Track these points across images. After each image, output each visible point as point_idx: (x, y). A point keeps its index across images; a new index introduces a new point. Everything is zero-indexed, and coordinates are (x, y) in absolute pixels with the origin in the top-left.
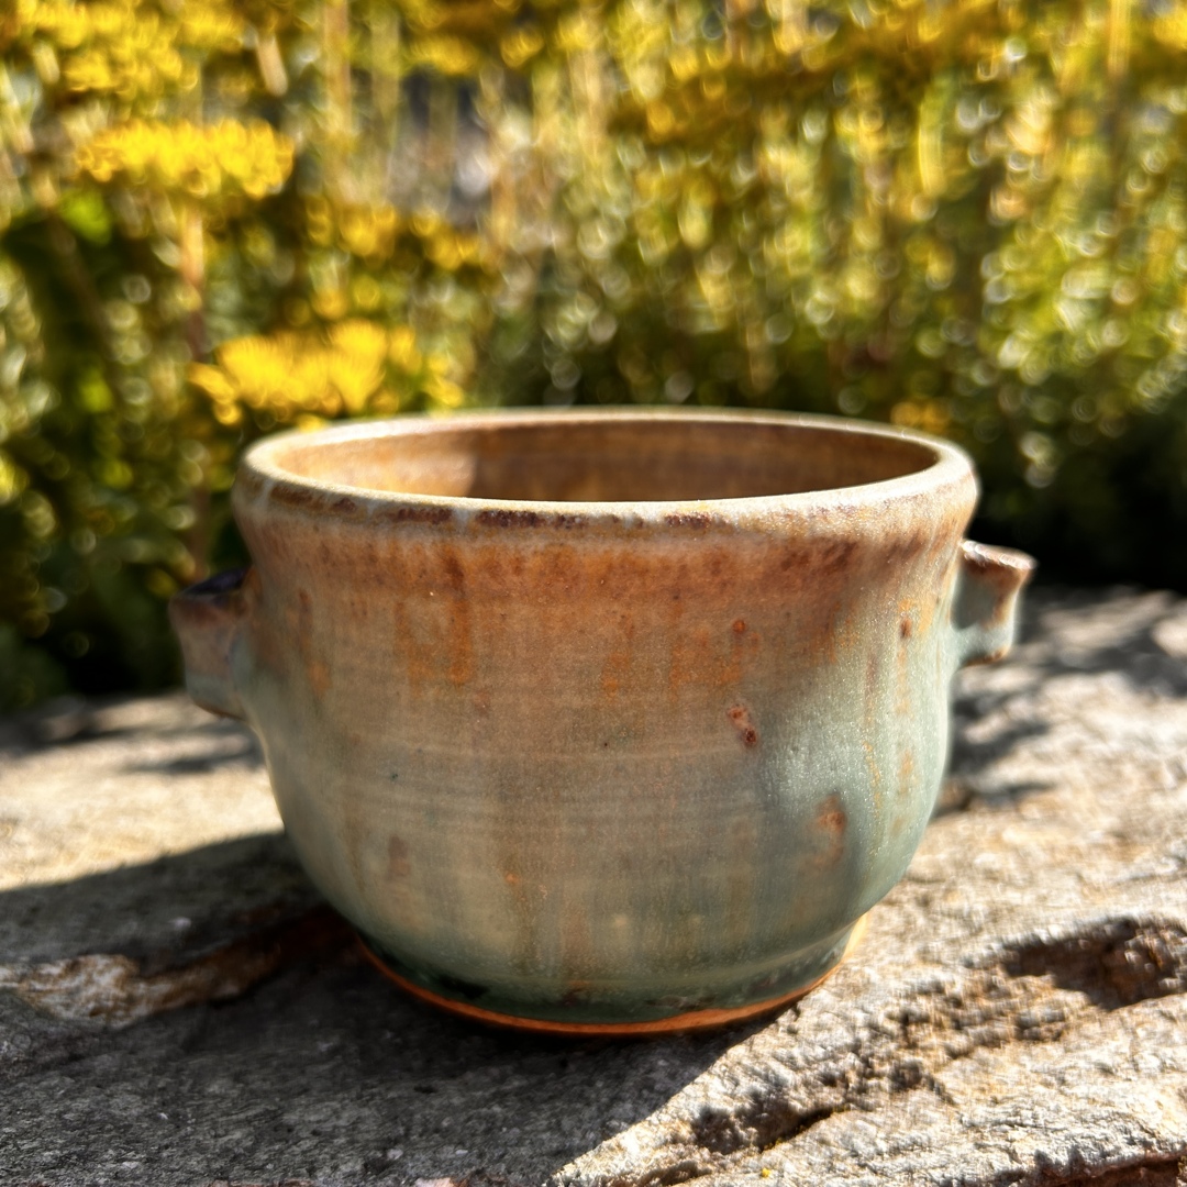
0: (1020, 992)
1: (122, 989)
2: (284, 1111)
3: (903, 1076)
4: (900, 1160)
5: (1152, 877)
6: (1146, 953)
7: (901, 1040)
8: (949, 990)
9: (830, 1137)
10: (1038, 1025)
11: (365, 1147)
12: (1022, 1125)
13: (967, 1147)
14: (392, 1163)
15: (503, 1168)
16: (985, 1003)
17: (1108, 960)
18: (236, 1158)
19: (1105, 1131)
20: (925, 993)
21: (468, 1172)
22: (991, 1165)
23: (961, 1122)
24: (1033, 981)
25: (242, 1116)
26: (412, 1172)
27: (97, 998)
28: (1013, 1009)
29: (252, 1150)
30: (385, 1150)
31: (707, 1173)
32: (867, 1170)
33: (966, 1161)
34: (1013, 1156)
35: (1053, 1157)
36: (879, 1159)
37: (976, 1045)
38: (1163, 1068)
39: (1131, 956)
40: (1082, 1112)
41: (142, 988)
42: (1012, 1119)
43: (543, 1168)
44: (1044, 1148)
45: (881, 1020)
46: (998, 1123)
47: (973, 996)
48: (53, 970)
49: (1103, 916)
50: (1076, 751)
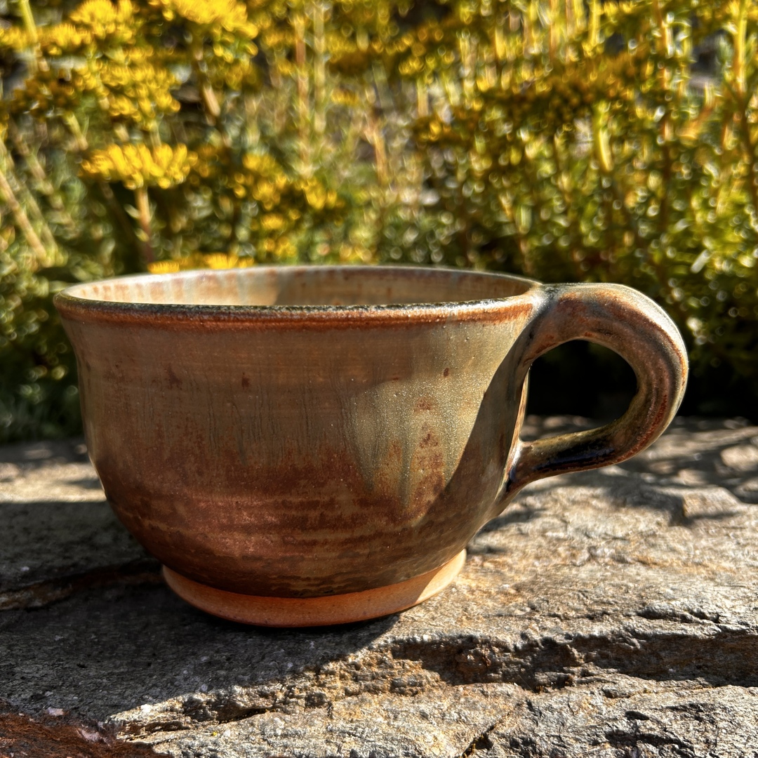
0: (400, 668)
2: (17, 665)
3: (313, 699)
6: (481, 657)
7: (314, 681)
8: (351, 660)
9: (256, 723)
10: (404, 686)
11: (39, 689)
14: (45, 697)
15: (87, 708)
16: (376, 670)
17: (458, 658)
19: (394, 746)
21: (71, 707)
22: (326, 752)
23: (327, 728)
24: (408, 663)
26: (49, 703)
28: (392, 675)
30: (45, 691)
31: (187, 728)
32: (265, 742)
33: (316, 748)
34: (340, 750)
35: (360, 754)
36: (275, 738)
37: (364, 690)
39: (471, 658)
42: (352, 731)
43: (103, 711)
44: (356, 748)
46: (344, 732)
49: (460, 633)
50: (543, 534)
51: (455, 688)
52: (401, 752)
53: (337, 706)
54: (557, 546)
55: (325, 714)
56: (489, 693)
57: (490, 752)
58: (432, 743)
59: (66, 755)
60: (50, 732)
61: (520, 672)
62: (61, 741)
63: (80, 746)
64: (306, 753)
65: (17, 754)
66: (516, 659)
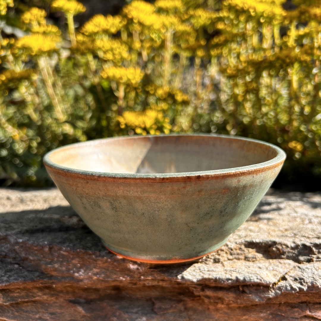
0: (247, 251)
4: (209, 272)
5: (287, 236)
6: (278, 249)
8: (229, 246)
9: (196, 266)
10: (249, 258)
12: (236, 271)
13: (223, 273)
16: (239, 251)
17: (269, 249)
18: (88, 247)
19: (252, 275)
24: (250, 250)
27: (73, 223)
28: (245, 254)
29: (91, 247)
32: (201, 273)
33: (222, 275)
34: (231, 276)
35: (239, 278)
36: (205, 271)
39: (274, 249)
40: (249, 272)
42: (234, 270)
46: (231, 270)
47: (236, 249)
48: (66, 217)
49: (269, 240)
50: (289, 215)
51: (268, 260)
52: (255, 278)
53: (225, 263)
54: (295, 218)
55: (221, 265)
56: (282, 263)
57: (287, 282)
58: (266, 275)
59: (120, 277)
60: (115, 266)
61: (293, 256)
62: (119, 271)
63: (126, 273)
64: (218, 277)
65: (100, 276)
66: (291, 251)
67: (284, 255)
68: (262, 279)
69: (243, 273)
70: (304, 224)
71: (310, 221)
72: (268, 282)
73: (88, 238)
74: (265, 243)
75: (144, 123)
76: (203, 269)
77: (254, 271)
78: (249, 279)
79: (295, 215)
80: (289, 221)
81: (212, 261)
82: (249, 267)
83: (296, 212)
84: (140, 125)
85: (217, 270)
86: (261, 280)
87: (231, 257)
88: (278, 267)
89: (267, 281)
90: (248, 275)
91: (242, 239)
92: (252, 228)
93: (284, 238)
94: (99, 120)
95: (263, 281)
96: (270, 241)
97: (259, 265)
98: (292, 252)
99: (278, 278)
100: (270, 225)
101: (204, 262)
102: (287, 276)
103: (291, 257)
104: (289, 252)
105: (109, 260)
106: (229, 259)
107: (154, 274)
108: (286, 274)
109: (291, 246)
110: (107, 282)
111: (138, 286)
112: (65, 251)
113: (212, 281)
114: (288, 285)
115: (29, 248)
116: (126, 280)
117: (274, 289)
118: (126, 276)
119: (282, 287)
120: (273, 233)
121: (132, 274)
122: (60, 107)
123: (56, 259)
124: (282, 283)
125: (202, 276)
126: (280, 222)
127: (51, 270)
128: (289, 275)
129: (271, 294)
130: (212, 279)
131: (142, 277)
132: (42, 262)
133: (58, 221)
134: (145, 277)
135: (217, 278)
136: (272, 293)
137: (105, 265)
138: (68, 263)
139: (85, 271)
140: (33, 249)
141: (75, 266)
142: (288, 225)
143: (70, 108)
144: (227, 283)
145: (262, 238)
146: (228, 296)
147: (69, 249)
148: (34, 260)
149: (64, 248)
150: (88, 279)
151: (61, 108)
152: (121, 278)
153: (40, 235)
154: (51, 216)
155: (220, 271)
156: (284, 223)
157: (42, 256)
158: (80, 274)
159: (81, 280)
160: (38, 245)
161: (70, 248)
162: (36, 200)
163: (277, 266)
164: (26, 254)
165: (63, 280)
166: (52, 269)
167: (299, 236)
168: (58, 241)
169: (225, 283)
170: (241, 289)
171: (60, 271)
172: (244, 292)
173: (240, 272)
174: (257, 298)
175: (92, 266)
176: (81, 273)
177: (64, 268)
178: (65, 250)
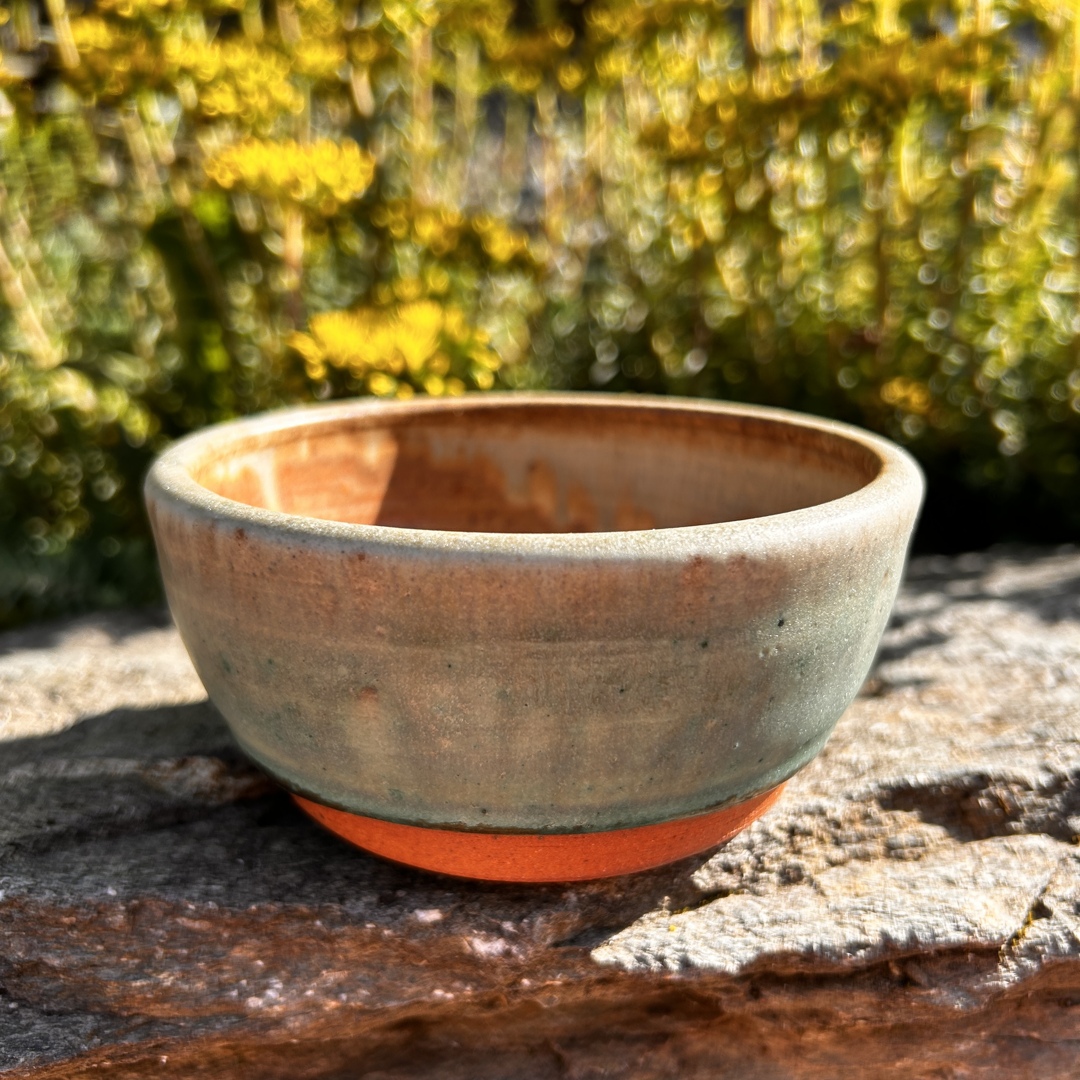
0: (890, 823)
1: (217, 780)
2: (326, 863)
3: (788, 873)
4: (777, 929)
5: (1011, 747)
6: (996, 801)
7: (788, 846)
8: (829, 814)
9: (725, 910)
10: (902, 847)
11: (381, 888)
12: (874, 911)
13: (829, 923)
14: (399, 898)
16: (861, 828)
17: (965, 805)
18: (289, 890)
20: (811, 813)
21: (453, 906)
23: (828, 907)
24: (901, 815)
25: (295, 864)
26: (412, 905)
27: (199, 785)
28: (883, 834)
29: (301, 886)
30: (394, 891)
32: (750, 933)
33: (827, 933)
34: (863, 931)
35: (894, 934)
36: (761, 926)
37: (850, 858)
38: (997, 884)
39: (983, 802)
40: (923, 905)
41: (230, 781)
42: (867, 907)
44: (887, 928)
45: (772, 829)
46: (856, 909)
47: (851, 822)
48: (167, 764)
49: (963, 770)
50: (978, 657)
51: (967, 845)
52: (949, 926)
53: (823, 879)
54: (1007, 670)
55: (811, 891)
56: (1015, 849)
57: (1052, 922)
58: (984, 911)
59: (433, 988)
60: (413, 951)
61: (1048, 818)
62: (427, 966)
63: (457, 971)
64: (816, 941)
65: (352, 995)
66: (1040, 800)
67: (1017, 819)
68: (976, 929)
69: (901, 913)
70: (1042, 689)
71: (1059, 674)
72: (996, 937)
73: (277, 847)
74: (950, 785)
75: (398, 353)
76: (755, 919)
77: (940, 901)
78: (928, 934)
79: (1000, 655)
80: (991, 684)
81: (774, 878)
82: (914, 886)
83: (1000, 646)
84: (383, 362)
85: (806, 913)
86: (970, 933)
87: (837, 854)
88: (1010, 868)
89: (991, 934)
90: (922, 918)
91: (866, 778)
92: (881, 727)
93: (1007, 755)
94: (193, 348)
95: (977, 934)
96: (967, 774)
97: (943, 871)
98: (1042, 807)
99: (1024, 913)
100: (932, 708)
101: (746, 887)
102: (1048, 902)
103: (1042, 822)
104: (1033, 807)
105: (387, 932)
106: (833, 864)
107: (573, 965)
108: (1044, 891)
109: (1039, 785)
110: (384, 1012)
111: (503, 1010)
112: (198, 916)
113: (794, 959)
114: (1059, 934)
115: (41, 920)
116: (457, 998)
117: (1012, 955)
118: (457, 984)
119: (1042, 944)
120: (963, 742)
121: (482, 973)
122: (36, 310)
123: (160, 953)
124: (1039, 930)
125: (758, 949)
126: (961, 687)
127: (145, 999)
128: (1054, 896)
129: (1007, 976)
130: (794, 953)
131: (526, 982)
132: (104, 973)
133: (135, 785)
134: (538, 979)
135: (815, 947)
136: (1008, 971)
137: (367, 953)
138: (216, 963)
139: (287, 982)
140: (58, 924)
141: (245, 968)
142: (993, 701)
143: (71, 311)
144: (851, 962)
145: (934, 764)
146: (851, 1003)
147: (211, 905)
148: (67, 971)
149: (192, 907)
150: (303, 1013)
151: (40, 313)
152: (439, 993)
153: (76, 858)
154: (101, 770)
155: (816, 915)
156: (974, 694)
157: (100, 948)
158: (273, 998)
159: (278, 1022)
160: (78, 907)
161: (219, 904)
162: (13, 696)
163: (1005, 865)
164: (29, 949)
165: (201, 1032)
166: (149, 996)
167: (1057, 742)
168: (159, 878)
169: (845, 962)
170: (896, 972)
171: (185, 996)
172: (906, 982)
173: (889, 910)
174: (959, 998)
175: (315, 959)
176: (271, 993)
177: (200, 985)
178: (196, 912)
